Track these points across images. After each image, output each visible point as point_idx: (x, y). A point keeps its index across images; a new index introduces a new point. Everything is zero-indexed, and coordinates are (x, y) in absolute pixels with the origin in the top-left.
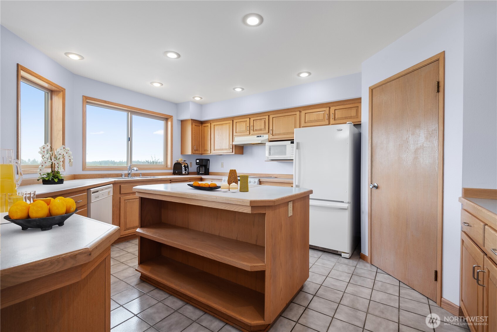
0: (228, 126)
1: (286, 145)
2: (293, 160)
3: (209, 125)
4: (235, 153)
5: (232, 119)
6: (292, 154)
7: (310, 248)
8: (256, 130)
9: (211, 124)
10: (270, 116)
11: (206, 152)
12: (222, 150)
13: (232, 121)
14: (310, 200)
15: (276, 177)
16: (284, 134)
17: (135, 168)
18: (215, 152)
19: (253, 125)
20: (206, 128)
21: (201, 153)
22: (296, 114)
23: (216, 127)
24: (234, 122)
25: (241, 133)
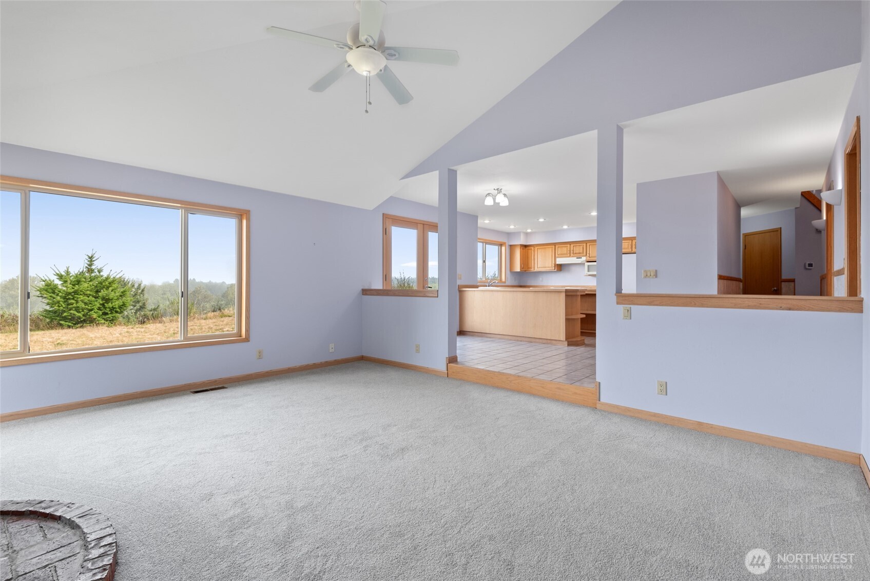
0: (551, 249)
3: (533, 248)
4: (556, 270)
5: (555, 244)
8: (576, 253)
9: (535, 247)
10: (588, 243)
11: (530, 269)
12: (545, 267)
13: (554, 246)
18: (538, 269)
19: (573, 250)
20: (530, 251)
21: (525, 270)
23: (539, 250)
24: (557, 246)
25: (562, 256)
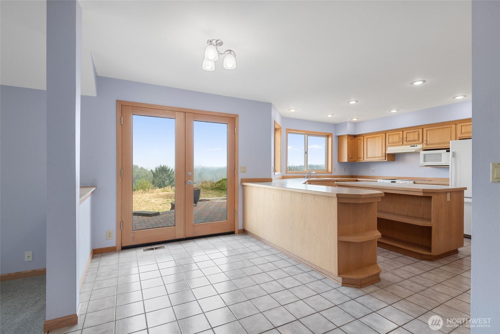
0: (380, 138)
1: (441, 154)
2: (449, 166)
4: (388, 160)
5: (385, 132)
6: (448, 160)
7: (464, 237)
8: (409, 141)
9: (363, 137)
10: (424, 129)
11: (358, 160)
12: (375, 157)
13: (384, 134)
14: (464, 198)
15: (430, 180)
16: (439, 144)
17: (314, 172)
18: (368, 159)
19: (406, 137)
20: (359, 141)
21: (354, 160)
22: (452, 127)
23: (369, 140)
24: (387, 135)
25: (394, 144)
